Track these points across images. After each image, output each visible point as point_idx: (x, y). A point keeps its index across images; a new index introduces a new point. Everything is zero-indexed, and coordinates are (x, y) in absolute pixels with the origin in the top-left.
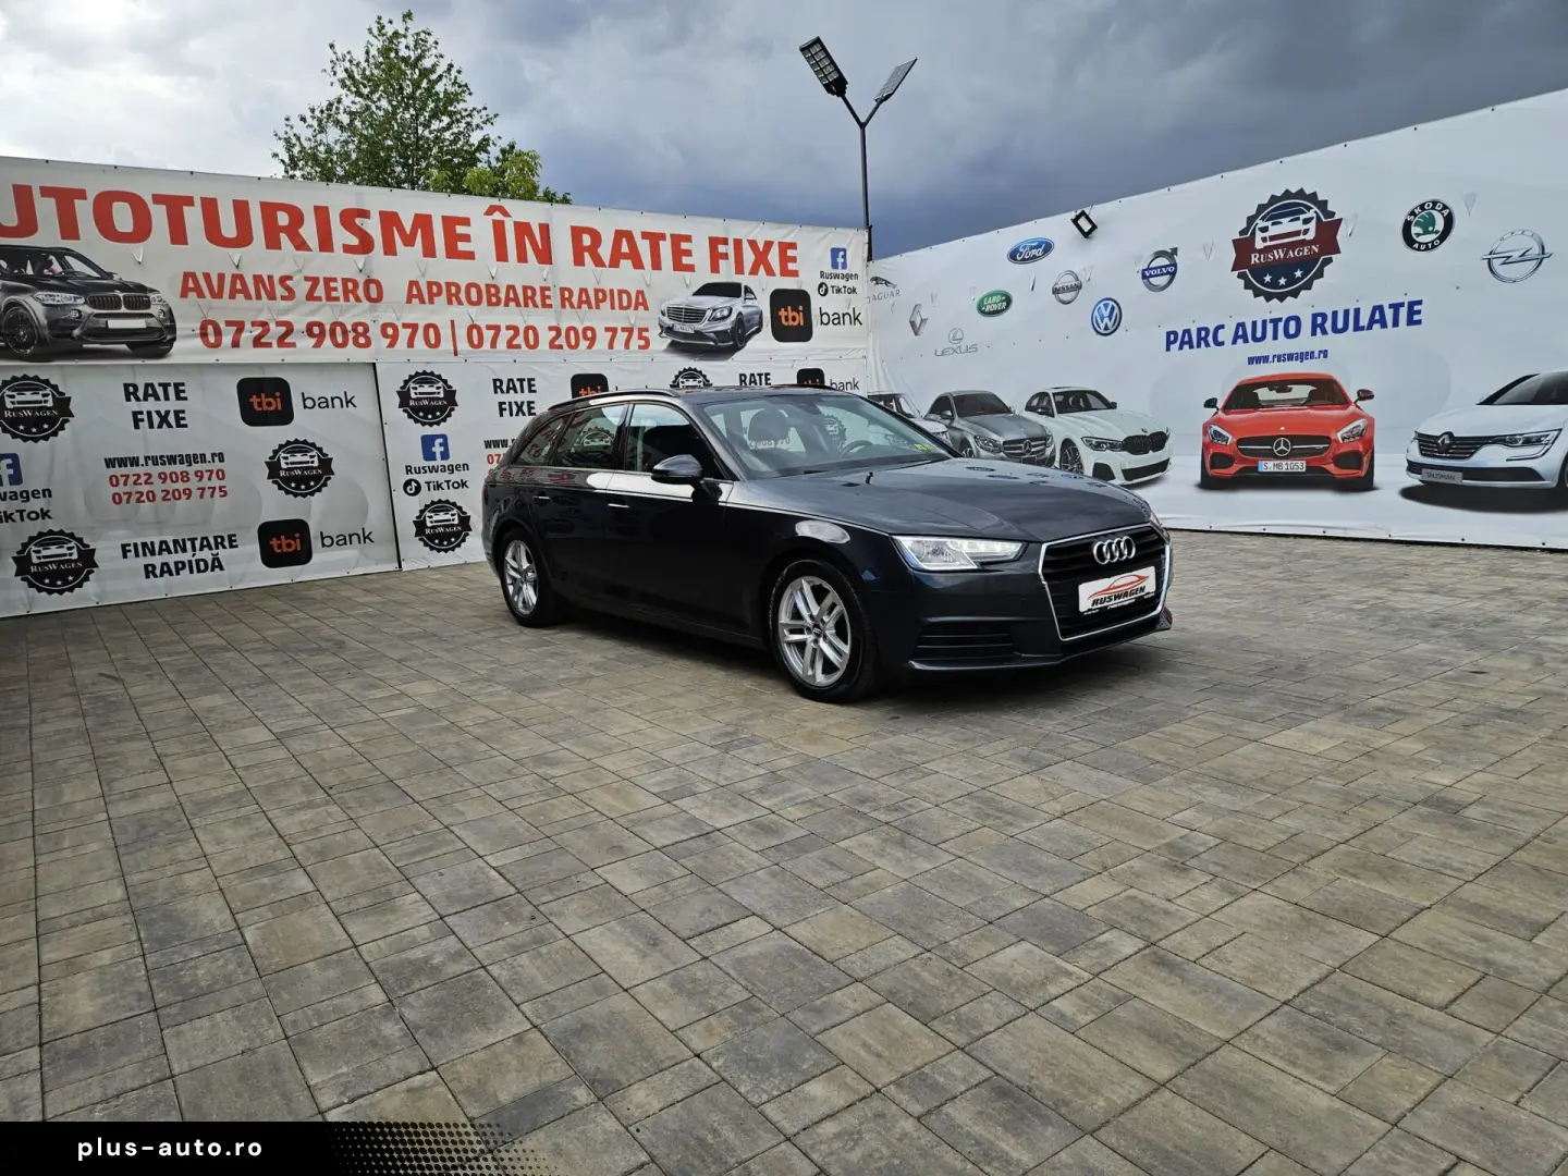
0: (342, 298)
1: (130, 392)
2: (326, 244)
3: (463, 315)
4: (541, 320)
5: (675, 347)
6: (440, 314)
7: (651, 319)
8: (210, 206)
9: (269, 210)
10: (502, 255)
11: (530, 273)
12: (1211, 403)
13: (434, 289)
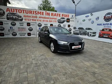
0: (34, 18)
1: (20, 23)
2: (33, 14)
3: (43, 19)
4: (48, 20)
5: (58, 22)
6: (41, 19)
7: (57, 20)
8: (26, 11)
9: (30, 11)
10: (46, 15)
11: (48, 16)
12: (100, 30)
13: (41, 17)
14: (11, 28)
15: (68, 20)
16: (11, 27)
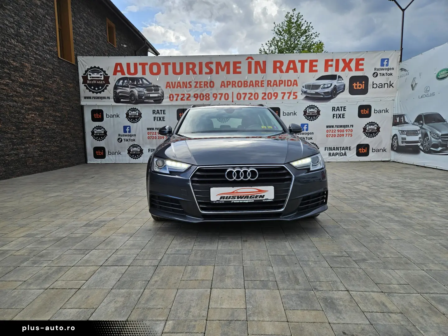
0: (203, 87)
1: (154, 112)
2: (201, 72)
3: (236, 90)
4: (260, 91)
5: (307, 98)
6: (230, 90)
7: (298, 89)
8: (174, 64)
9: (188, 64)
10: (250, 72)
11: (259, 76)
13: (229, 83)
14: (125, 131)
15: (357, 86)
16: (125, 127)
